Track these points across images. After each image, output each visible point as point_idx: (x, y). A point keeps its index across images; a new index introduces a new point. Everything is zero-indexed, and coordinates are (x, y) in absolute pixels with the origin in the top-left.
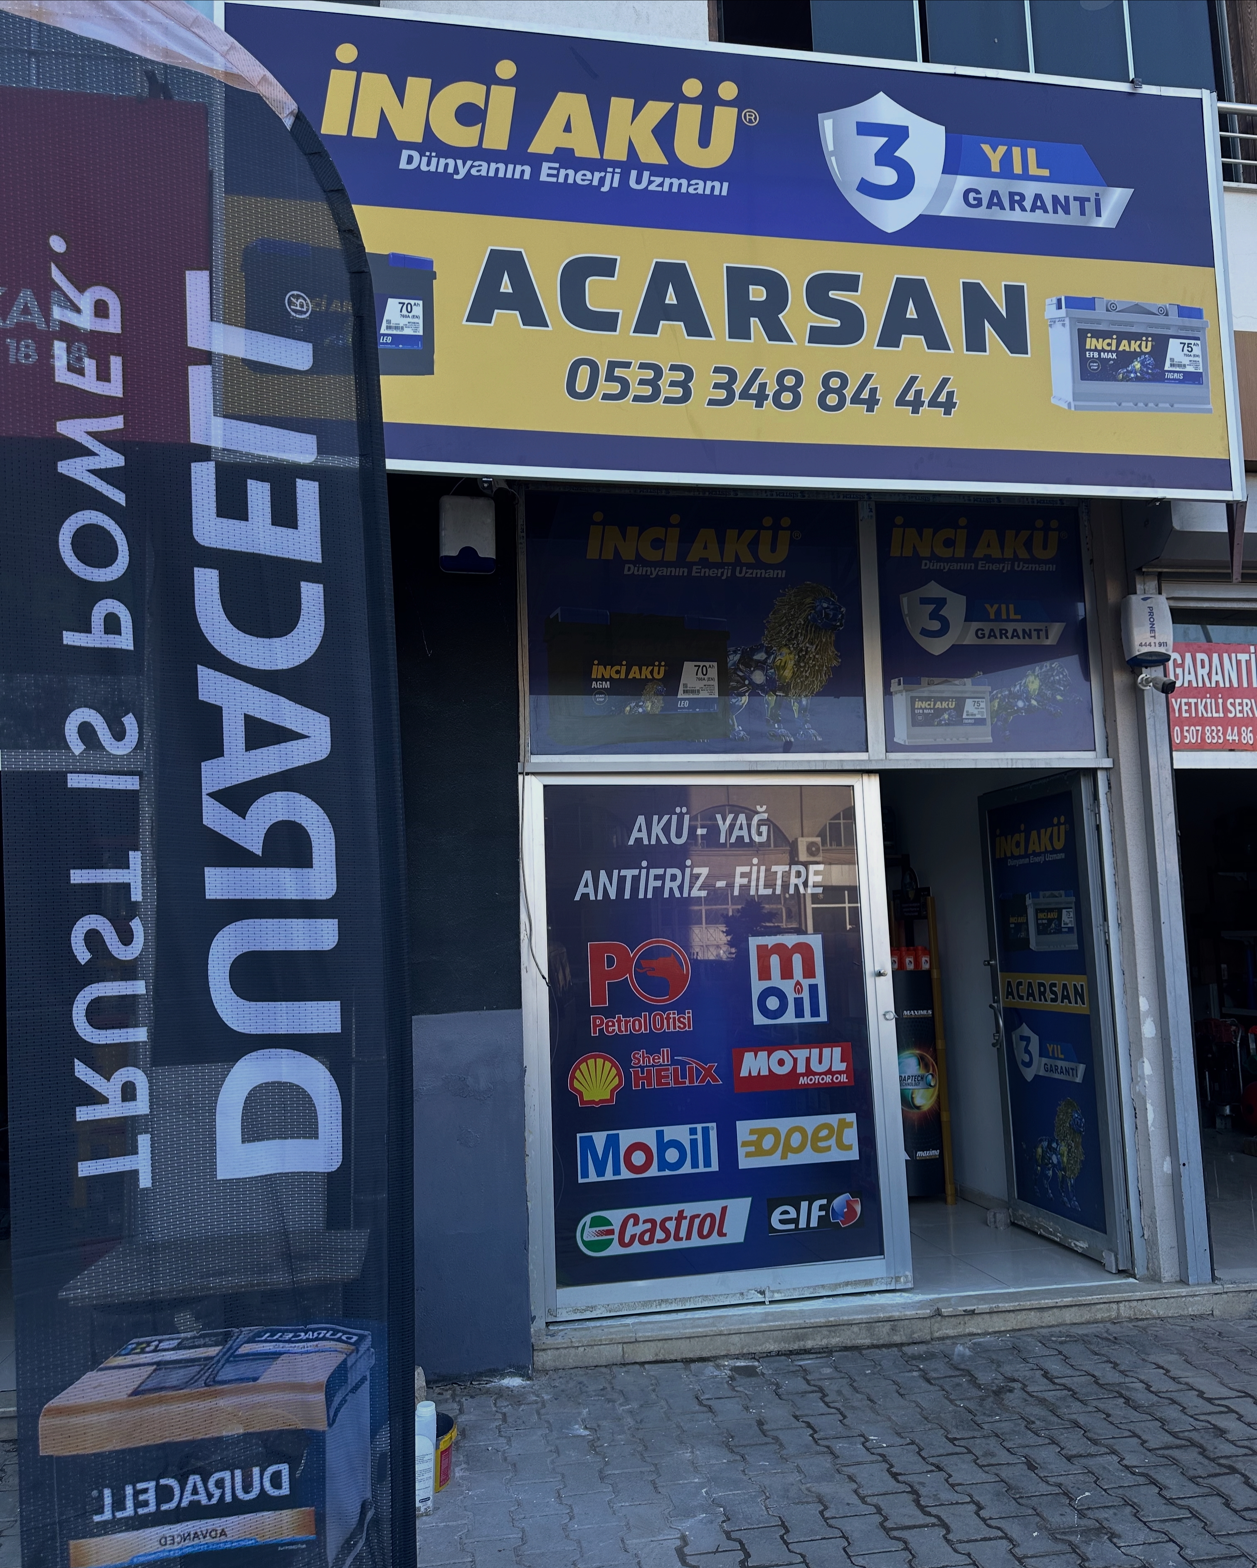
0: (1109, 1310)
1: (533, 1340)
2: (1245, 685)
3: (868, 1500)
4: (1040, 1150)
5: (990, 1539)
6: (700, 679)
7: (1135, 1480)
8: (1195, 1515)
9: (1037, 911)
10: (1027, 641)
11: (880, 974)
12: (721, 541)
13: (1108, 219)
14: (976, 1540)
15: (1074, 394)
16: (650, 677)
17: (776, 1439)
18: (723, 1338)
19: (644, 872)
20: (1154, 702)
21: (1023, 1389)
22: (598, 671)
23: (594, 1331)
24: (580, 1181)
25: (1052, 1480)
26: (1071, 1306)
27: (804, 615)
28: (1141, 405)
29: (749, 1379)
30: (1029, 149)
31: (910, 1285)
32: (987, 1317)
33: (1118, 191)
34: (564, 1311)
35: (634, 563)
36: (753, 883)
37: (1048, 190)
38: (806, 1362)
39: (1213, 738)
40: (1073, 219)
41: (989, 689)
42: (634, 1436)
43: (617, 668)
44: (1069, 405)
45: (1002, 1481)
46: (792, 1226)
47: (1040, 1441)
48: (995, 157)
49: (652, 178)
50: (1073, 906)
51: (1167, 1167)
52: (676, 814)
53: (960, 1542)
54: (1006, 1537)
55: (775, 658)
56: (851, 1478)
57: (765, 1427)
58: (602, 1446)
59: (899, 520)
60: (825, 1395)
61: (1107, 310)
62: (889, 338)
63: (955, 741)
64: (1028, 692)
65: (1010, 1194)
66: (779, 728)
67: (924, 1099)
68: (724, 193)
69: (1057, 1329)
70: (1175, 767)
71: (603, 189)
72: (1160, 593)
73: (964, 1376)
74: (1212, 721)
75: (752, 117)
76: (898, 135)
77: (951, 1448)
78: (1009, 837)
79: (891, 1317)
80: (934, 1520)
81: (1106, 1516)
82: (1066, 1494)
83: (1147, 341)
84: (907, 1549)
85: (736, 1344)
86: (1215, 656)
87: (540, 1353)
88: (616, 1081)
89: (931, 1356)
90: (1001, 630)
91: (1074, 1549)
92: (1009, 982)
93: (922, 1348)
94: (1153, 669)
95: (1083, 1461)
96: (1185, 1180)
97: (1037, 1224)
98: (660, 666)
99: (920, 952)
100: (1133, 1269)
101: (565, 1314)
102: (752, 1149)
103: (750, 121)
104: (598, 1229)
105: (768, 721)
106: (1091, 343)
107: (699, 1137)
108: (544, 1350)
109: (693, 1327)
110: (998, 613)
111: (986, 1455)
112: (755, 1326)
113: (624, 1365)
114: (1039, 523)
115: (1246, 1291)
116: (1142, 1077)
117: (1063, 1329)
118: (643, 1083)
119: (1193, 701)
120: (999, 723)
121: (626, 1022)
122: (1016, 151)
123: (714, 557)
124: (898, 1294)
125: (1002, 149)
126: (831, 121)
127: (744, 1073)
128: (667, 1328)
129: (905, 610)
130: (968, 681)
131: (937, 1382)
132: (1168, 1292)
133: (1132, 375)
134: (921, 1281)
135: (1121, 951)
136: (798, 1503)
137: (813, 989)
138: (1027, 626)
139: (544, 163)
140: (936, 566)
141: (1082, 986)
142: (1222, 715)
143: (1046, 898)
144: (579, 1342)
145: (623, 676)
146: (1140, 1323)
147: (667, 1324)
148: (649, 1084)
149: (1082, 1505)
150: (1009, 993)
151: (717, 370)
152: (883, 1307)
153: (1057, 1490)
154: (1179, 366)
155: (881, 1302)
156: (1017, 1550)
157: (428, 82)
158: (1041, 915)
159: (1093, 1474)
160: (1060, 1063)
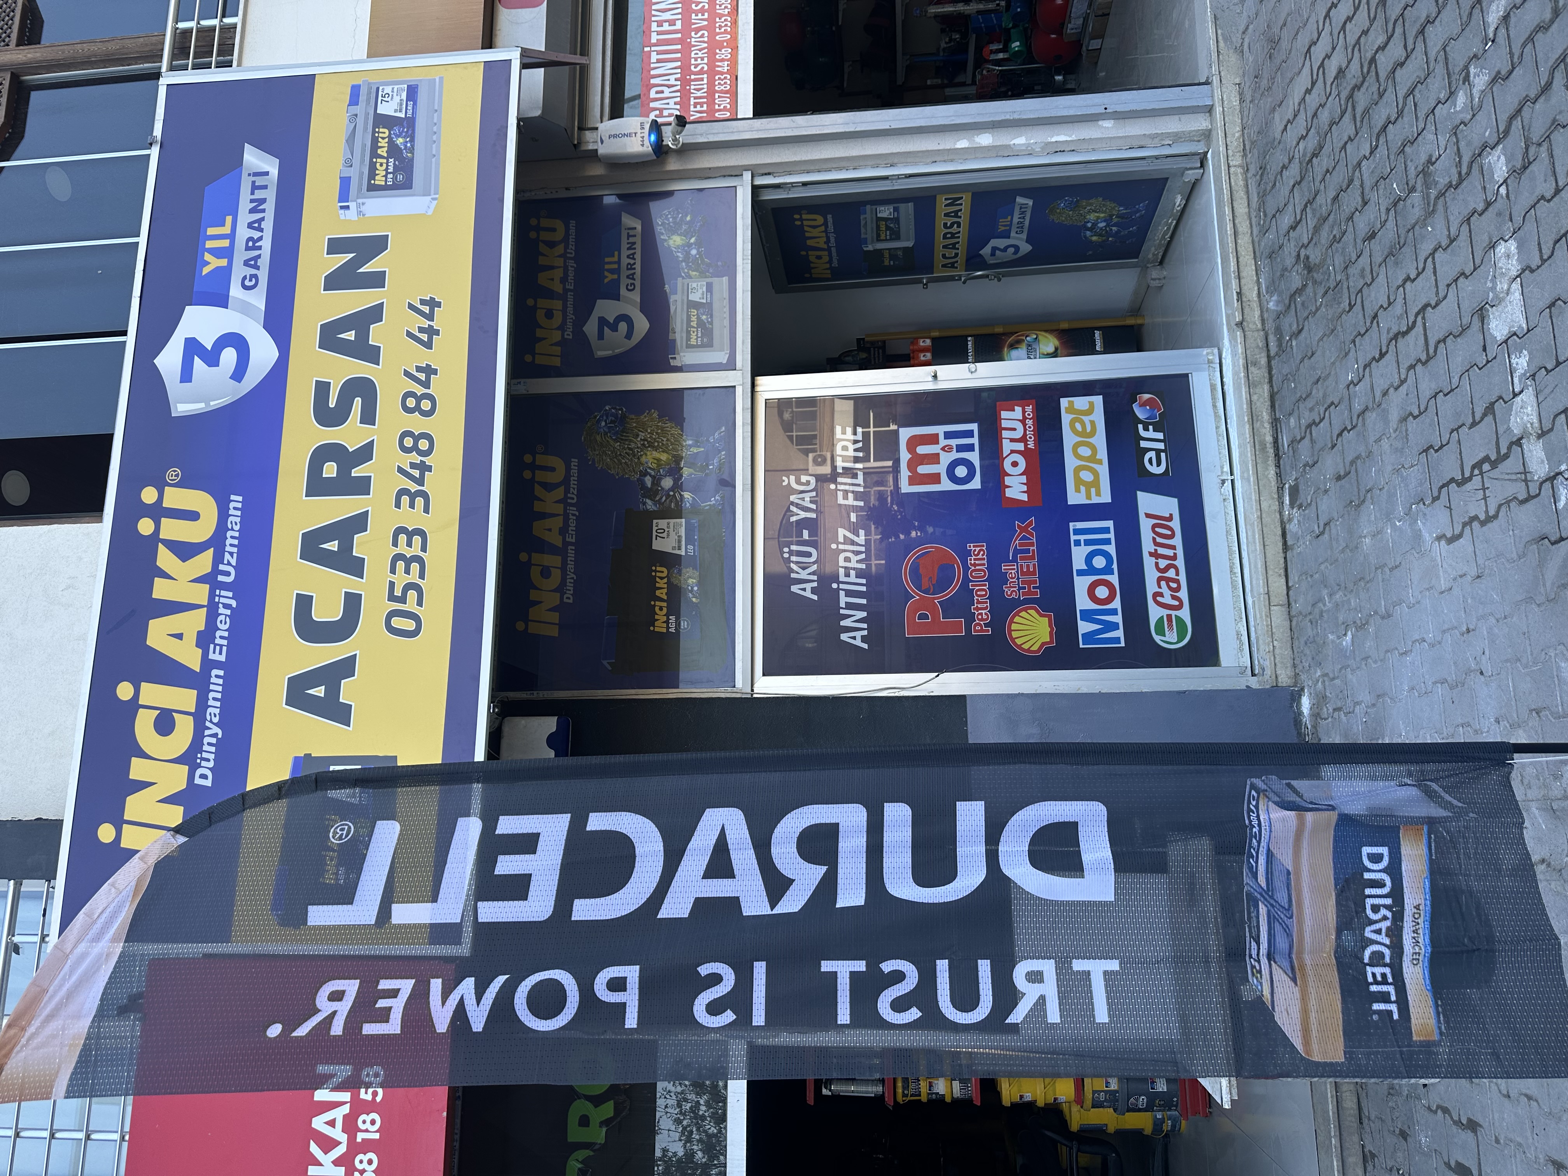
0: (1236, 174)
1: (1268, 687)
2: (679, 55)
3: (1403, 377)
4: (1094, 238)
5: (1435, 268)
6: (668, 535)
7: (1383, 145)
8: (1411, 92)
9: (879, 240)
10: (638, 246)
11: (935, 376)
12: (543, 516)
13: (271, 166)
14: (1436, 280)
15: (424, 195)
16: (665, 580)
17: (1352, 463)
18: (1264, 516)
19: (842, 586)
20: (693, 134)
21: (1306, 247)
22: (660, 627)
23: (1259, 632)
24: (1123, 644)
25: (1384, 217)
26: (1233, 207)
27: (612, 442)
28: (435, 138)
29: (1301, 492)
30: (208, 233)
31: (1216, 351)
32: (1243, 281)
33: (246, 157)
34: (1242, 660)
35: (562, 594)
36: (851, 488)
37: (245, 217)
38: (1285, 441)
39: (725, 83)
40: (270, 195)
41: (680, 279)
42: (1352, 591)
43: (657, 609)
44: (434, 199)
45: (1385, 260)
46: (1163, 455)
47: (1350, 229)
48: (214, 263)
49: (226, 562)
50: (874, 207)
51: (1108, 124)
52: (789, 557)
53: (1437, 293)
54: (1432, 254)
55: (650, 468)
56: (1385, 393)
57: (1342, 473)
58: (1360, 619)
59: (528, 358)
60: (1314, 423)
61: (351, 166)
62: (372, 355)
63: (727, 309)
64: (683, 246)
65: (1135, 266)
66: (713, 464)
67: (1049, 343)
68: (240, 498)
69: (1254, 220)
70: (751, 116)
71: (234, 605)
72: (597, 129)
73: (1295, 300)
74: (711, 84)
75: (173, 474)
76: (192, 347)
77: (1358, 308)
78: (812, 265)
79: (1244, 367)
80: (1419, 318)
81: (1413, 168)
82: (1395, 205)
83: (379, 132)
84: (1444, 340)
85: (1270, 504)
86: (653, 81)
87: (1280, 680)
88: (1032, 612)
89: (1278, 330)
90: (628, 269)
91: (1442, 194)
92: (943, 266)
93: (1272, 338)
94: (664, 134)
95: (1367, 190)
96: (1120, 108)
97: (1161, 241)
98: (656, 571)
99: (915, 347)
100: (1199, 154)
101: (1244, 660)
102: (1093, 490)
103: (177, 475)
104: (1166, 629)
105: (706, 475)
106: (379, 180)
107: (1082, 538)
108: (1276, 677)
109: (1254, 542)
110: (612, 271)
111: (1363, 276)
112: (1253, 486)
113: (1289, 605)
114: (533, 235)
115: (1218, 55)
116: (1029, 145)
117: (1253, 214)
118: (1034, 588)
119: (692, 101)
120: (711, 271)
121: (978, 602)
122: (209, 244)
123: (559, 522)
124: (1224, 361)
125: (208, 257)
126: (178, 405)
127: (1024, 497)
128: (1256, 567)
129: (609, 353)
130: (672, 299)
131: (1301, 323)
132: (1219, 123)
133: (409, 145)
134: (1211, 340)
135: (915, 164)
136: (1407, 439)
137: (948, 435)
138: (624, 245)
139: (210, 657)
140: (570, 325)
141: (946, 199)
142: (705, 76)
143: (867, 232)
144: (1269, 645)
145: (665, 604)
146: (1247, 147)
147: (1252, 566)
148: (1035, 582)
149: (1404, 189)
150: (953, 266)
151: (398, 505)
152: (1235, 374)
153: (1392, 212)
154: (401, 105)
155: (1231, 376)
156: (1444, 244)
157: (135, 761)
158: (883, 237)
159: (1378, 181)
160: (1016, 220)
